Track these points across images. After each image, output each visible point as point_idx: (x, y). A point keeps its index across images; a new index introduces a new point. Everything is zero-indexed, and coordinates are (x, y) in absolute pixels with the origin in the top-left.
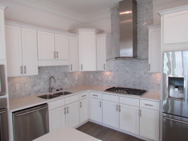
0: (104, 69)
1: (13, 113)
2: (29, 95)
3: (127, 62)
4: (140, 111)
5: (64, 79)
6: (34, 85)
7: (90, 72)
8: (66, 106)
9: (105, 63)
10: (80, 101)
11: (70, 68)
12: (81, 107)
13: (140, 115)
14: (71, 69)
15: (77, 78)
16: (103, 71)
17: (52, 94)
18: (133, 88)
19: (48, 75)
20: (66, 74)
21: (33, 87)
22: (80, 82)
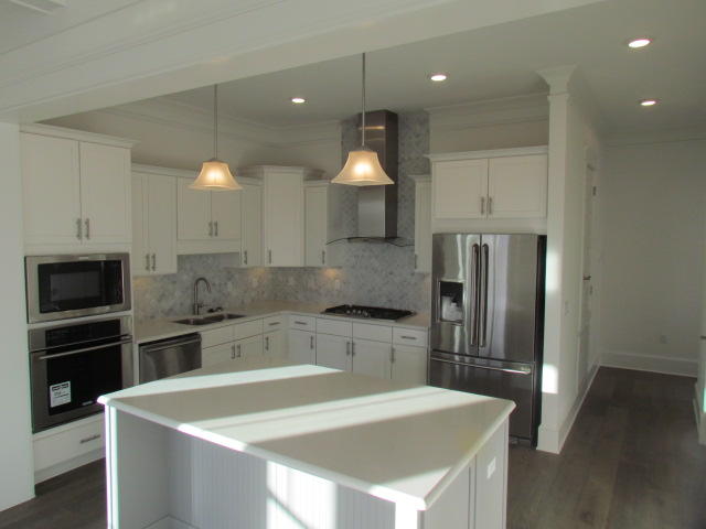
0: (324, 262)
1: (140, 345)
2: (152, 317)
3: (377, 248)
4: (393, 350)
5: (226, 284)
6: (162, 297)
7: (290, 268)
8: (237, 343)
9: (325, 248)
10: (266, 336)
11: (244, 259)
12: (267, 348)
13: (393, 360)
14: (246, 262)
15: (255, 284)
16: (320, 268)
17: (201, 317)
18: (387, 306)
19: (191, 274)
20: (230, 274)
21: (159, 301)
22: (263, 293)
